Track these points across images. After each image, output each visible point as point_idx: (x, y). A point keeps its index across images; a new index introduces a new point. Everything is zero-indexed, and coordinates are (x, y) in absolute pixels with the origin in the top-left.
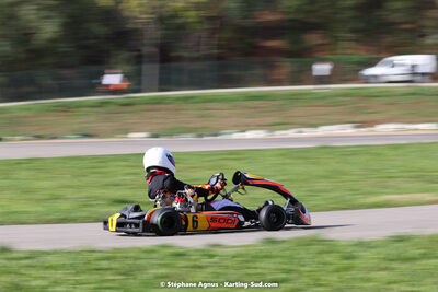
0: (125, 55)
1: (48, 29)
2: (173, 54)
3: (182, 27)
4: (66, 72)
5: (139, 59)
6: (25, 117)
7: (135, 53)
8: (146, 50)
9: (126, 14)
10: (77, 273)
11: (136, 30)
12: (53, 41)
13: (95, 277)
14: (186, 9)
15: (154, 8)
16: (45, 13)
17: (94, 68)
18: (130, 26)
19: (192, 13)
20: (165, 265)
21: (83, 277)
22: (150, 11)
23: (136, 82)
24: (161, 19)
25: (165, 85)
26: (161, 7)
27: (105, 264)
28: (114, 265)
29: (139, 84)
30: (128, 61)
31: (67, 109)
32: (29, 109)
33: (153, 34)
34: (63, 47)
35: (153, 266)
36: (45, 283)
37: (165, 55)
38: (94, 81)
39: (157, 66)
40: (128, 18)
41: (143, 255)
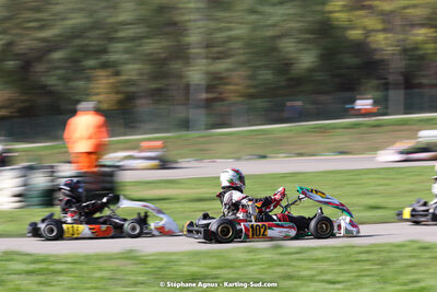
0: (375, 82)
1: (307, 60)
2: (416, 81)
3: (422, 58)
4: (323, 98)
5: (386, 86)
6: (288, 137)
7: (384, 81)
8: (391, 78)
9: (374, 46)
10: (340, 265)
11: (383, 61)
12: (311, 70)
13: (356, 266)
14: (425, 42)
15: (398, 41)
16: (302, 46)
17: (347, 95)
18: (377, 57)
19: (432, 46)
20: (414, 257)
21: (345, 267)
22: (396, 43)
23: (383, 107)
24: (405, 51)
25: (409, 109)
26: (404, 40)
27: (364, 257)
28: (372, 257)
29: (387, 108)
30: (377, 88)
31: (324, 130)
32: (291, 130)
33: (398, 64)
34: (320, 76)
35: (404, 258)
36: (313, 273)
37: (409, 83)
38: (347, 106)
39: (402, 92)
40: (376, 50)
41: (396, 249)
